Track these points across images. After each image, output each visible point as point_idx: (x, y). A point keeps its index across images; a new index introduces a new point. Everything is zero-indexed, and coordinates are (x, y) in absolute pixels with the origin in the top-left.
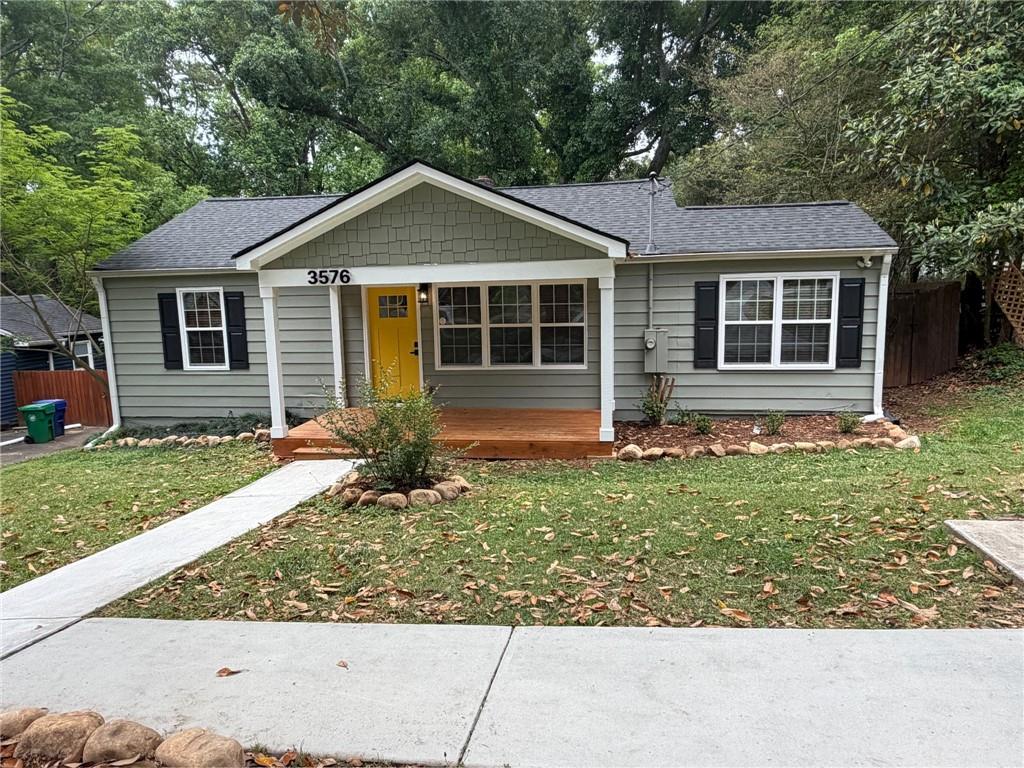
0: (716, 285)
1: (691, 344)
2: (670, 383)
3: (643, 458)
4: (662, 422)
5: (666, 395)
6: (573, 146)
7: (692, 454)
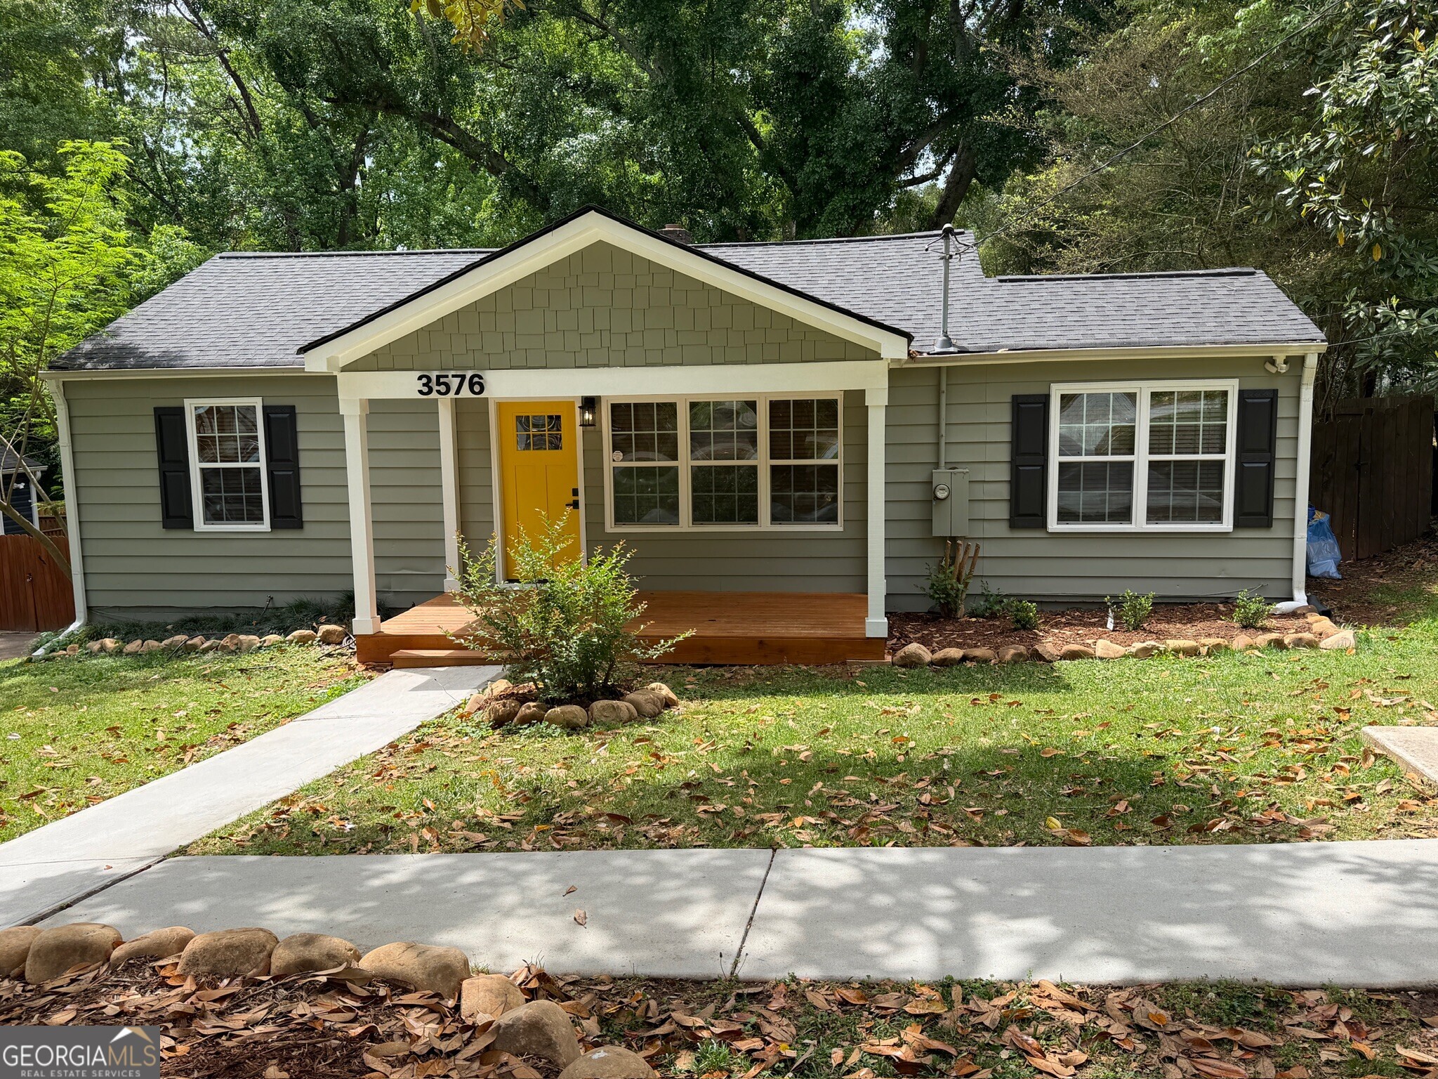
0: (1046, 399)
1: (1004, 492)
2: (971, 554)
3: (932, 663)
4: (960, 614)
5: (966, 571)
6: (814, 172)
7: (1008, 657)
